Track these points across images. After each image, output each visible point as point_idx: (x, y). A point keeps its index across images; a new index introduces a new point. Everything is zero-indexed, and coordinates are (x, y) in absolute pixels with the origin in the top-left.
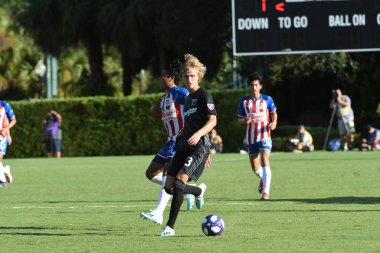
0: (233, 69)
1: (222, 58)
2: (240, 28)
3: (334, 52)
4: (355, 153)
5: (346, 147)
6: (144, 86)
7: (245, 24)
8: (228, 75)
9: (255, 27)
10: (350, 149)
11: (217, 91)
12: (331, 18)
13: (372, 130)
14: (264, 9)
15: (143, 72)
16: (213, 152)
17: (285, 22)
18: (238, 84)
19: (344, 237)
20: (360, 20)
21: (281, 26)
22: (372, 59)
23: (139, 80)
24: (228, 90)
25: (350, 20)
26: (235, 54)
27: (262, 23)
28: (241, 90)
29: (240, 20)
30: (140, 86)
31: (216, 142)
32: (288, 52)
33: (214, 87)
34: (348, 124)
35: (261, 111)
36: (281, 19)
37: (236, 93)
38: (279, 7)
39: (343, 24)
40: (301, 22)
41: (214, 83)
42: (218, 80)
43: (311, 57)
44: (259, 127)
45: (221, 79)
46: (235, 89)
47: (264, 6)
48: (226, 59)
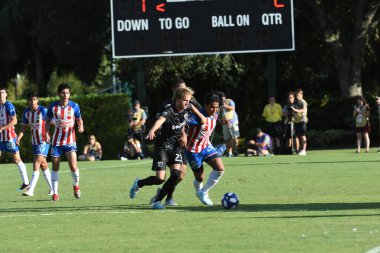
0: (113, 73)
1: (100, 61)
2: (119, 30)
3: (218, 53)
4: (241, 158)
5: (231, 153)
6: (20, 91)
7: (124, 25)
8: (107, 79)
9: (134, 29)
10: (235, 154)
11: (96, 95)
12: (214, 18)
13: (261, 134)
14: (144, 10)
15: (18, 76)
16: (93, 158)
17: (166, 23)
18: (118, 88)
19: (229, 246)
20: (244, 20)
21: (162, 28)
22: (257, 61)
23: (15, 85)
24: (108, 95)
25: (234, 21)
26: (114, 57)
27: (141, 25)
28: (121, 94)
29: (119, 22)
30: (16, 91)
31: (95, 149)
32: (170, 54)
33: (93, 91)
34: (232, 128)
35: (69, 118)
36: (162, 20)
37: (116, 98)
38: (159, 8)
39: (227, 25)
40: (183, 23)
41: (93, 87)
42: (97, 84)
43: (194, 59)
44: (67, 130)
45: (100, 82)
46: (115, 93)
47: (144, 6)
48: (105, 62)
